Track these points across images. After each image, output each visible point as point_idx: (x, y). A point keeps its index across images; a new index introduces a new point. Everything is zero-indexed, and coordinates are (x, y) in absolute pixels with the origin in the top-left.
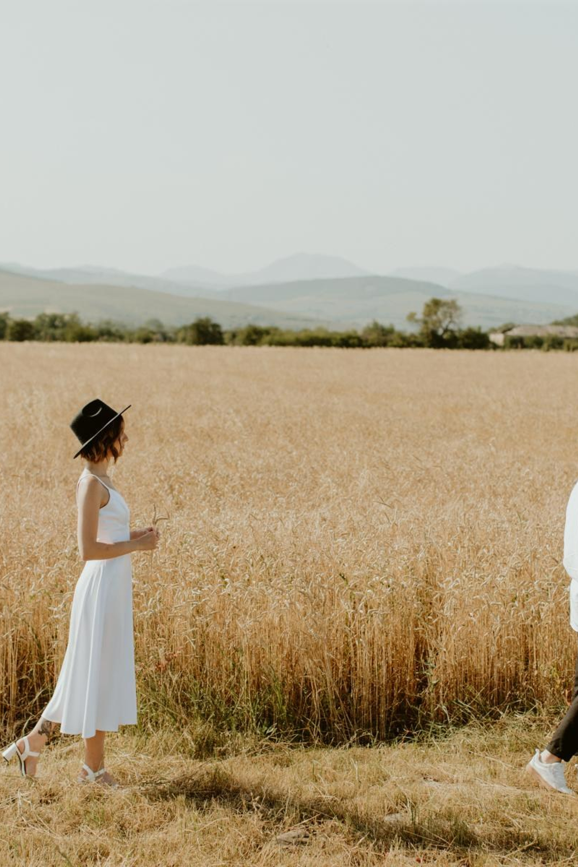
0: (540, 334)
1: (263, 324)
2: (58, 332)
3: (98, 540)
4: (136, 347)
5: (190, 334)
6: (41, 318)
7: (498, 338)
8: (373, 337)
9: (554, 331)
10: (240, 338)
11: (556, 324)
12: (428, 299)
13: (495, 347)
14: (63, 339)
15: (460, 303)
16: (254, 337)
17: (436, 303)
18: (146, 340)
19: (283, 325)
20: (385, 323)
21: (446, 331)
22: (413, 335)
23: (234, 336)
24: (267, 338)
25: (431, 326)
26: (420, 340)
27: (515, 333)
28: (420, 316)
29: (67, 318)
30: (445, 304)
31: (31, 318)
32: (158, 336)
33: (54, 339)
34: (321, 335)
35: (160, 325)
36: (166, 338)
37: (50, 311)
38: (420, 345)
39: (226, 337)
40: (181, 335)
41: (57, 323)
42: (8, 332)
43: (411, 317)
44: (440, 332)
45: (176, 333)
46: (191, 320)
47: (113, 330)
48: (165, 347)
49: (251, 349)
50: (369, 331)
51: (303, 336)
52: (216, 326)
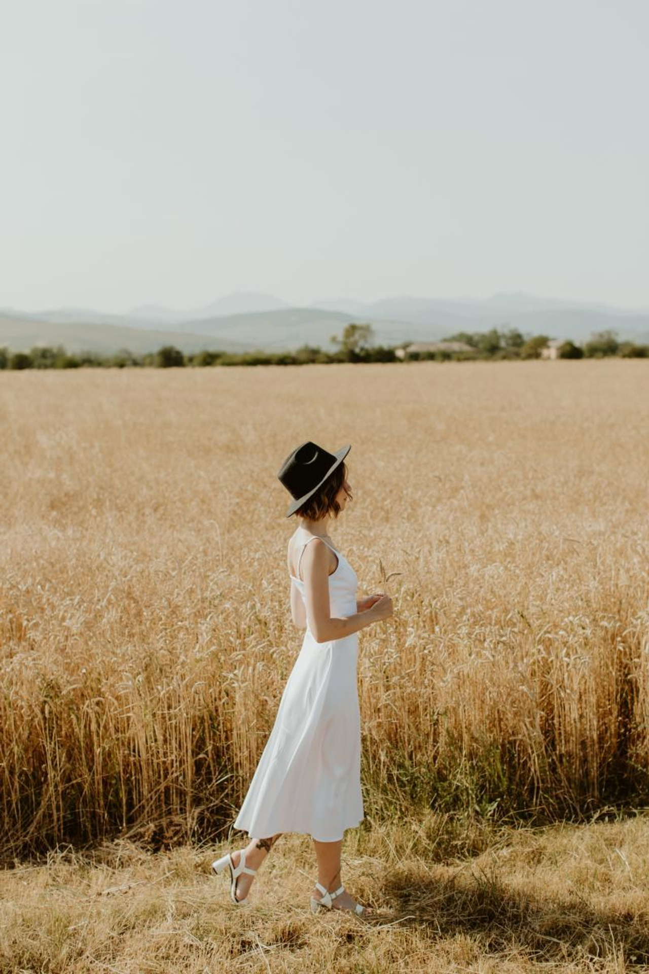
0: (432, 349)
1: (212, 349)
2: (48, 362)
3: (332, 616)
4: (114, 371)
5: (157, 360)
6: (35, 350)
7: (400, 353)
8: (303, 357)
9: (443, 347)
10: (196, 362)
11: (445, 340)
12: (346, 325)
13: (400, 361)
14: (53, 366)
15: (374, 327)
16: (209, 360)
17: (353, 328)
18: (122, 365)
19: (229, 349)
20: (313, 345)
21: (362, 349)
22: (336, 354)
23: (191, 360)
24: (219, 361)
25: (350, 347)
26: (341, 357)
27: (413, 349)
28: (340, 337)
29: (55, 351)
30: (361, 328)
31: (26, 351)
32: (129, 362)
33: (46, 367)
34: (263, 357)
35: (129, 354)
36: (136, 364)
37: (41, 344)
38: (340, 361)
39: (186, 360)
40: (148, 360)
41: (48, 354)
42: (10, 364)
43: (334, 340)
44: (357, 350)
45: (144, 358)
46: (155, 349)
47: (93, 358)
48: (137, 371)
49: (208, 370)
50: (300, 352)
51: (248, 358)
52: (178, 353)
